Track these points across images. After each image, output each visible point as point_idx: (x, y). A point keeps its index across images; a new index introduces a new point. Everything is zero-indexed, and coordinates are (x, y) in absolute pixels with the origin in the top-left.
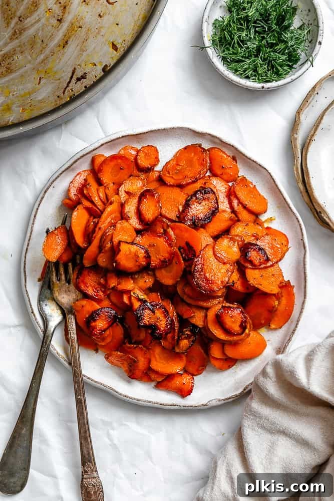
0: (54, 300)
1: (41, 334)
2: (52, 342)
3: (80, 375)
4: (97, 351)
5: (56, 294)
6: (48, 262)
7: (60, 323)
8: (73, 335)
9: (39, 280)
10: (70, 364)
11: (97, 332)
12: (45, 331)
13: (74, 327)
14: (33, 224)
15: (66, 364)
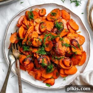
0: (13, 55)
1: (9, 65)
2: (12, 68)
3: (20, 78)
4: (25, 71)
5: (14, 53)
6: (11, 43)
7: (14, 62)
8: (18, 65)
9: (9, 49)
10: (17, 74)
11: (26, 65)
12: (10, 64)
13: (19, 63)
14: (7, 31)
15: (16, 74)
